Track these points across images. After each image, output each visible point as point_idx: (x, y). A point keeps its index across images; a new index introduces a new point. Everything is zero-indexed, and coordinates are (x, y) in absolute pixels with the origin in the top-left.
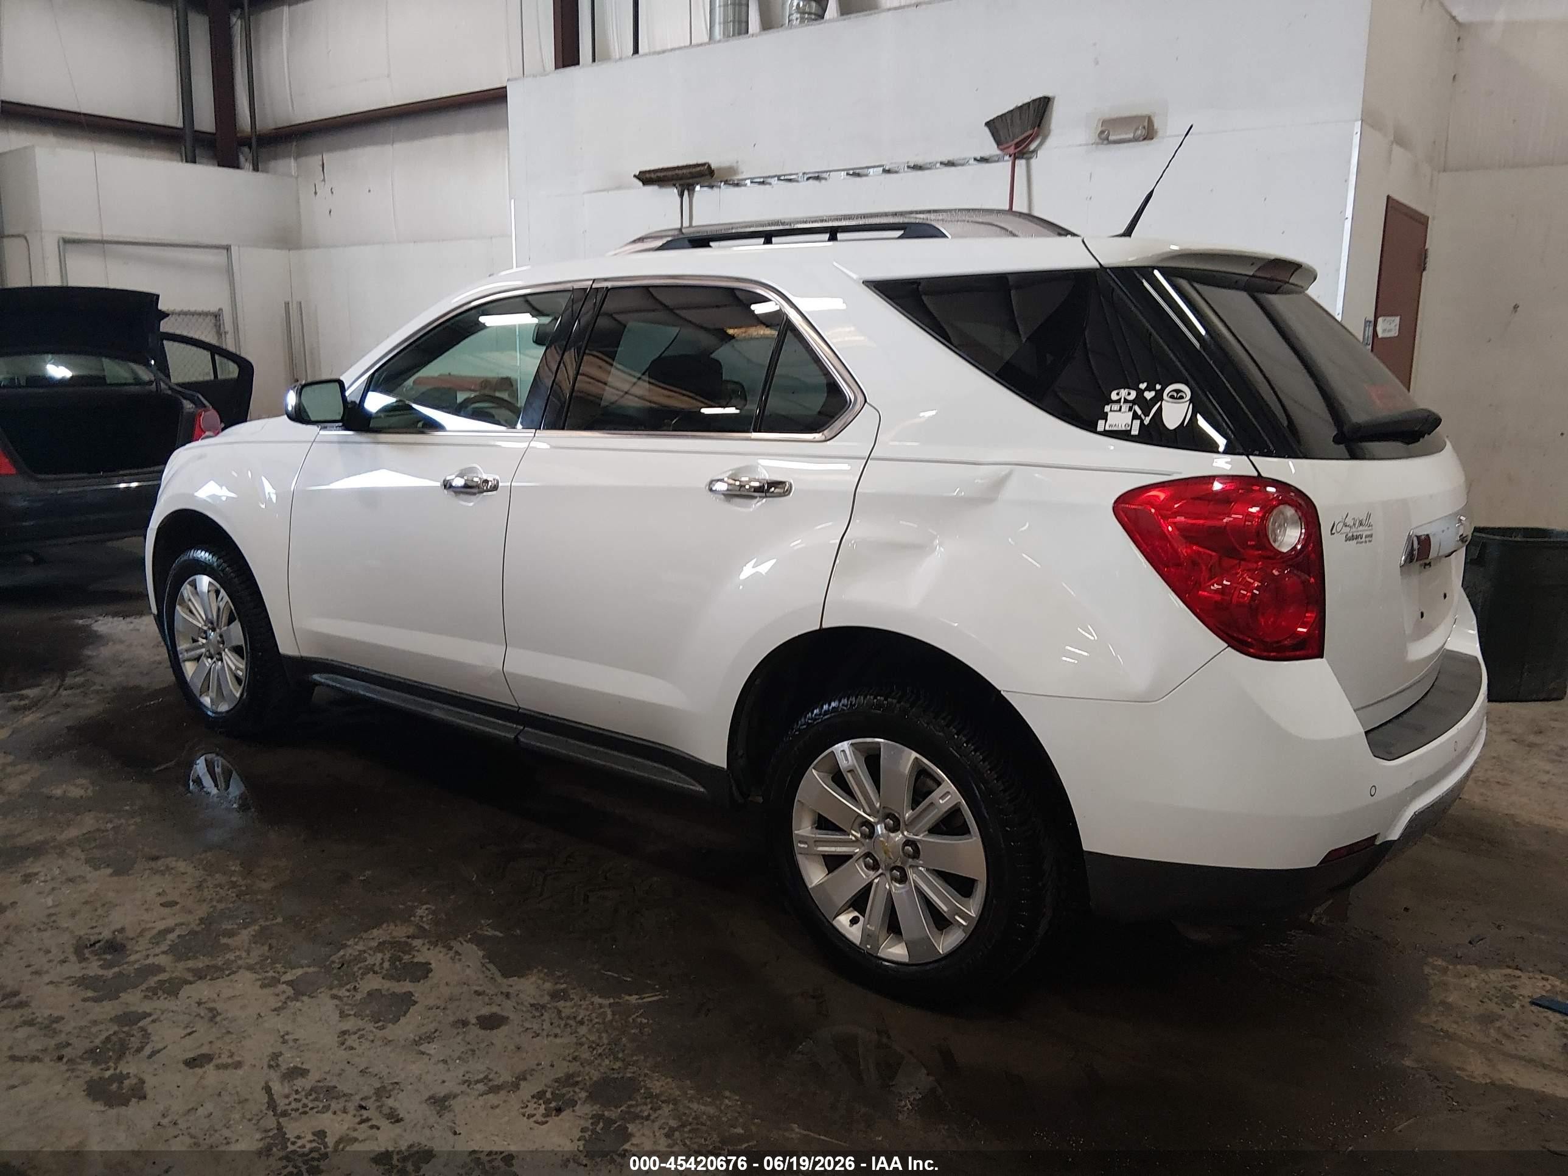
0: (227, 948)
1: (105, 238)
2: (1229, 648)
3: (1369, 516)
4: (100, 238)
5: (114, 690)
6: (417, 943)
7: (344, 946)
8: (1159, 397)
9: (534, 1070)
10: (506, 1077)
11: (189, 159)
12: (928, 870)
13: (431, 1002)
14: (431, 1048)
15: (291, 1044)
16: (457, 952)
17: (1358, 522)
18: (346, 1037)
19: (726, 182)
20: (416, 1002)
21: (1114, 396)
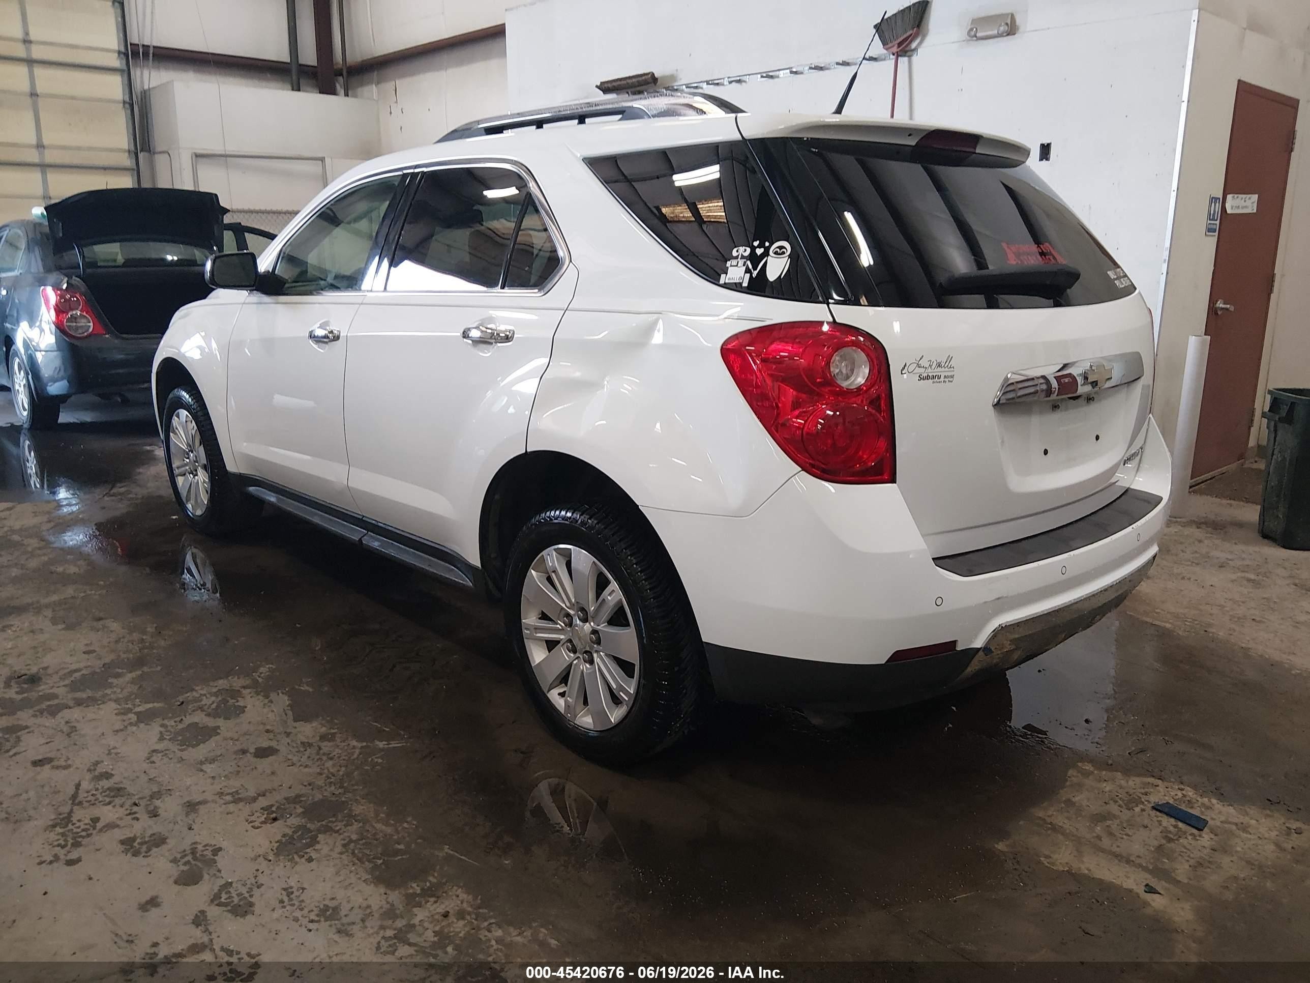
0: (111, 686)
1: (227, 153)
2: (803, 472)
3: (950, 359)
4: (224, 153)
5: (143, 497)
6: (245, 692)
7: (193, 690)
8: (766, 254)
9: (275, 790)
10: (252, 793)
11: (295, 88)
12: (606, 655)
13: (229, 735)
14: (208, 768)
15: (113, 755)
16: (271, 702)
17: (935, 363)
18: (154, 754)
19: (667, 89)
20: (219, 734)
21: (735, 253)
